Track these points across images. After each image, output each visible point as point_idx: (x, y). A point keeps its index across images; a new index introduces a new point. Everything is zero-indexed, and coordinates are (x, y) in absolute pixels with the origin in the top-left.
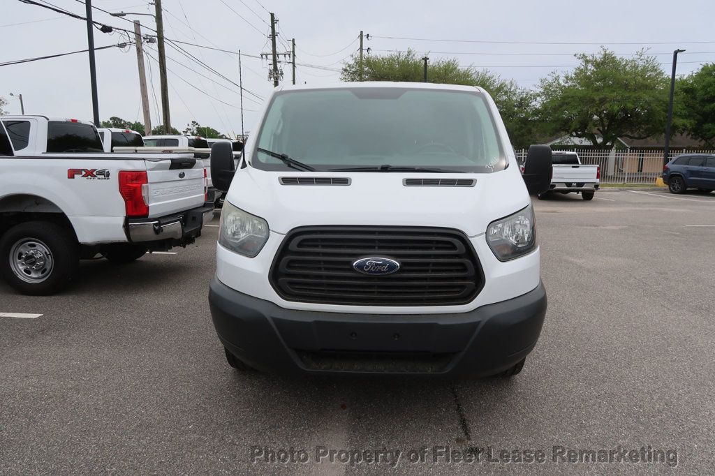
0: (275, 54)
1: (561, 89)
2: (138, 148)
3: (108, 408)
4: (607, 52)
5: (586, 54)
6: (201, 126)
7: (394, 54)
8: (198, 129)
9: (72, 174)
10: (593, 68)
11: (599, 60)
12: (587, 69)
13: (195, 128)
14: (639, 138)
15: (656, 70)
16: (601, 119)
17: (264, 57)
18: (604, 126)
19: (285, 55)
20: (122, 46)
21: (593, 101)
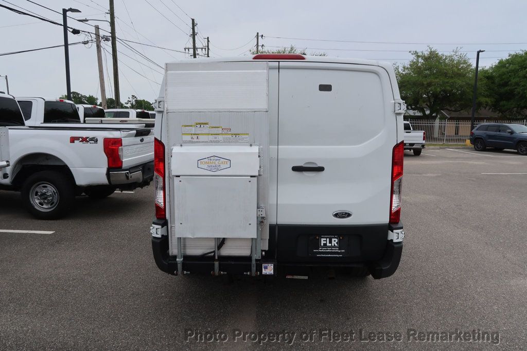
0: (195, 48)
1: (400, 76)
2: (103, 119)
3: (111, 285)
4: (432, 50)
5: (418, 51)
6: (139, 99)
7: (281, 49)
8: (136, 101)
9: (73, 140)
10: (422, 61)
11: (426, 55)
12: (418, 61)
13: (134, 100)
14: (455, 111)
15: (466, 63)
16: (429, 97)
17: (187, 50)
18: (430, 103)
19: (202, 49)
20: (85, 43)
21: (423, 85)
